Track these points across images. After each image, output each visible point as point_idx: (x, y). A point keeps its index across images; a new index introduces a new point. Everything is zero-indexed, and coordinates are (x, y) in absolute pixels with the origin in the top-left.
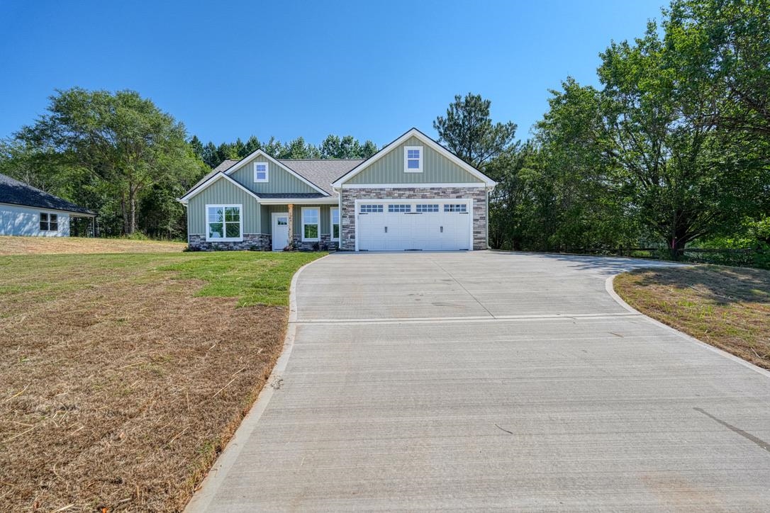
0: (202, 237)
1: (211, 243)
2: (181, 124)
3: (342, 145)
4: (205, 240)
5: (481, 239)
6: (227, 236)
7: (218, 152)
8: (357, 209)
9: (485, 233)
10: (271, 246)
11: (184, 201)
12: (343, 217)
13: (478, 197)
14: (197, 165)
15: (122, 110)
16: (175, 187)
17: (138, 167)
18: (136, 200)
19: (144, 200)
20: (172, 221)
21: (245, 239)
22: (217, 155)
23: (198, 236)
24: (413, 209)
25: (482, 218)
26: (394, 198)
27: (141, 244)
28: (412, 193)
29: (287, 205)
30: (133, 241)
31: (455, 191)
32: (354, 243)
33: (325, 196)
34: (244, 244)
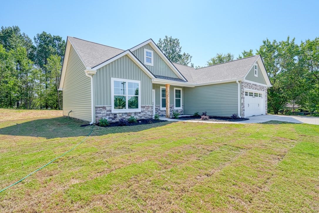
1: (116, 114)
6: (129, 107)
8: (245, 94)
13: (266, 91)
21: (143, 109)
23: (104, 108)
24: (254, 95)
32: (244, 113)
33: (183, 81)
34: (142, 114)
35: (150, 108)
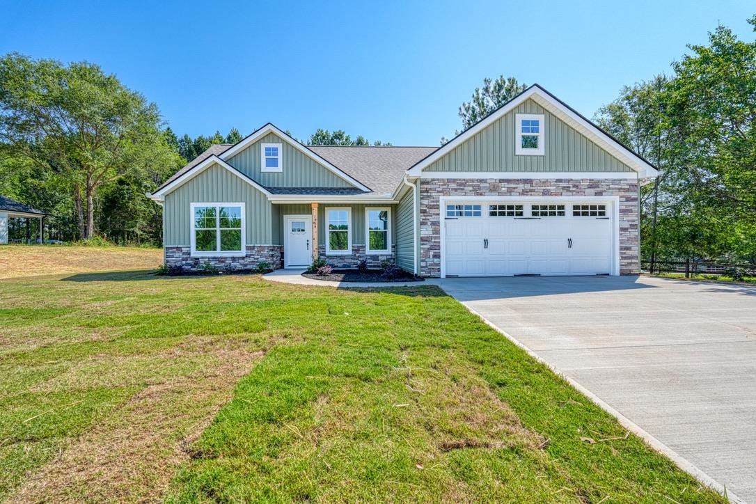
0: (184, 250)
1: (198, 259)
2: (153, 106)
3: (332, 139)
4: (189, 254)
5: (631, 258)
6: (223, 249)
7: (194, 146)
8: (443, 211)
9: (636, 251)
10: (283, 262)
11: (158, 197)
12: (422, 224)
13: (627, 194)
14: (173, 157)
15: (76, 83)
16: (145, 183)
17: (96, 155)
18: (96, 196)
19: (107, 197)
20: (141, 222)
21: (249, 252)
22: (193, 149)
23: (179, 249)
24: (527, 212)
25: (633, 226)
26: (500, 194)
27: (99, 253)
28: (528, 186)
29: (309, 205)
30: (90, 248)
31: (593, 185)
32: (438, 265)
33: (363, 192)
34: (248, 260)
35: (266, 250)
